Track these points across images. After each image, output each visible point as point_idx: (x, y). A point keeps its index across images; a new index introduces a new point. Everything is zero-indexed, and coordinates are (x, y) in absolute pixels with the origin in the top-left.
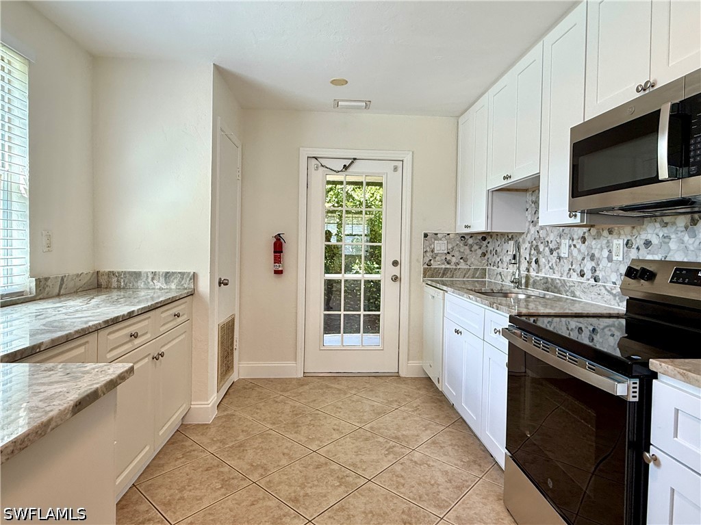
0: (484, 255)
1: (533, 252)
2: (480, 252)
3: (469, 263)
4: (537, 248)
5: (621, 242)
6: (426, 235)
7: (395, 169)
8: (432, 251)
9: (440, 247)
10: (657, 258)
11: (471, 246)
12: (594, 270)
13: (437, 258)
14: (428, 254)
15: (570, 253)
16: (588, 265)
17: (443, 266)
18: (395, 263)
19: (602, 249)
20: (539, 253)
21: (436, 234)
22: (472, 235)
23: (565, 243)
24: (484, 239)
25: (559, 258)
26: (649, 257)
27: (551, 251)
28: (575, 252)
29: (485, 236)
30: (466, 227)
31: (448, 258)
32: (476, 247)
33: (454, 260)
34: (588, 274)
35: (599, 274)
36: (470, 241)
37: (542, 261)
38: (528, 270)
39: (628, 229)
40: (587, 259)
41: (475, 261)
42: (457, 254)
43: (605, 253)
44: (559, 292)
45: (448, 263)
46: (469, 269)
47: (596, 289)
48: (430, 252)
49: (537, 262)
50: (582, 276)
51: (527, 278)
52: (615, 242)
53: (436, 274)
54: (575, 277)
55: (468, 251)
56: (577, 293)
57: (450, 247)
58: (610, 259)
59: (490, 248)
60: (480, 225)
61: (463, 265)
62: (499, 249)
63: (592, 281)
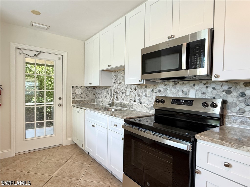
0: (94, 94)
3: (89, 98)
6: (73, 87)
10: (163, 95)
14: (74, 95)
15: (130, 94)
17: (80, 99)
18: (60, 99)
19: (143, 92)
20: (117, 94)
21: (77, 87)
23: (128, 90)
24: (94, 88)
25: (126, 96)
26: (160, 95)
27: (123, 93)
31: (81, 96)
33: (84, 97)
35: (142, 101)
36: (89, 89)
37: (119, 97)
38: (113, 100)
39: (152, 86)
40: (137, 96)
42: (85, 94)
44: (126, 107)
47: (141, 106)
50: (135, 102)
51: (113, 103)
52: (148, 90)
53: (77, 103)
54: (132, 102)
55: (89, 93)
56: (134, 108)
57: (82, 92)
58: (146, 96)
59: (96, 92)
60: (96, 83)
62: (100, 93)
63: (139, 103)
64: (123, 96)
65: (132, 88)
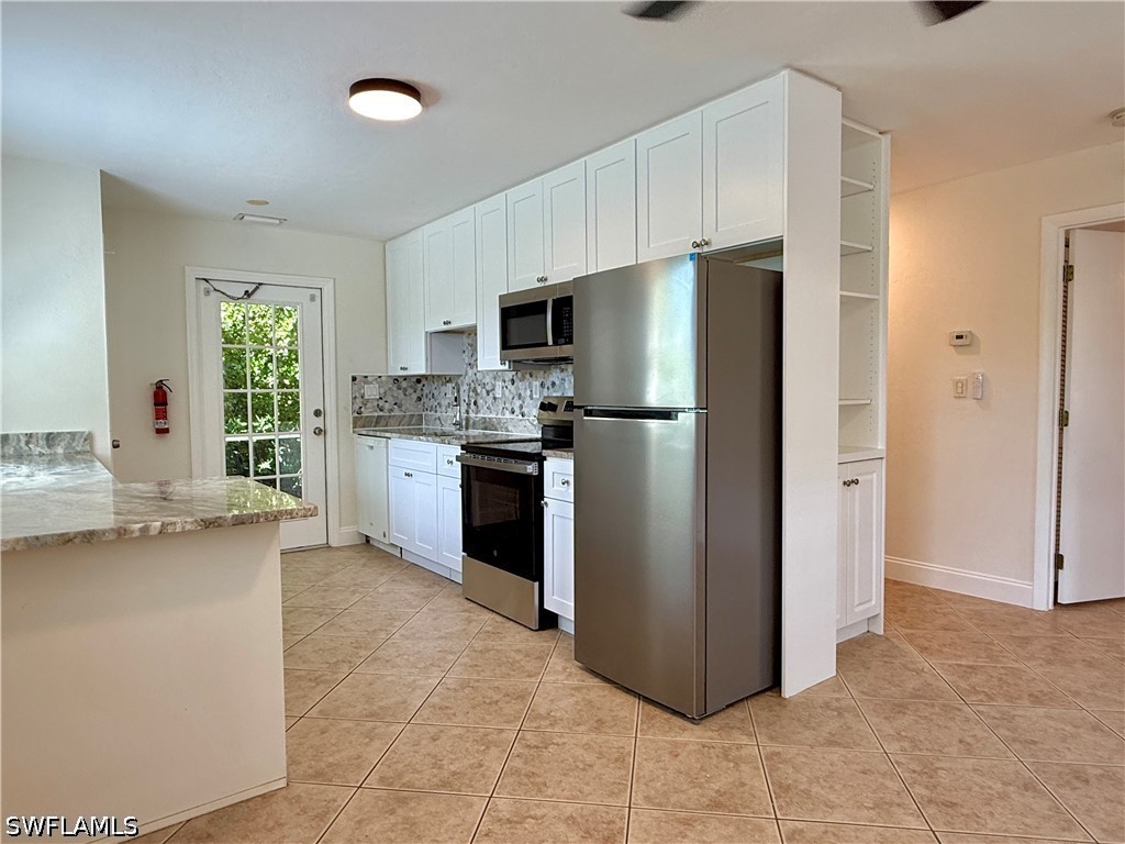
0: (419, 399)
1: (471, 393)
2: (415, 396)
3: (403, 409)
4: (475, 390)
5: (538, 383)
6: (354, 379)
7: (313, 298)
8: (362, 397)
9: (371, 392)
10: (559, 394)
11: (405, 390)
12: (521, 407)
13: (369, 405)
14: (357, 401)
15: (503, 394)
16: (518, 403)
17: (376, 414)
18: (317, 413)
19: (526, 389)
20: (477, 394)
21: (366, 377)
22: (405, 378)
23: (499, 384)
24: (419, 381)
25: (495, 398)
26: (555, 395)
27: (488, 393)
28: (507, 392)
29: (420, 379)
30: (402, 369)
31: (381, 405)
32: (410, 391)
33: (387, 406)
34: (517, 411)
35: (525, 410)
36: (404, 384)
37: (480, 402)
38: (467, 412)
39: (542, 373)
40: (516, 398)
41: (410, 406)
42: (390, 399)
43: (528, 393)
44: (496, 430)
45: (381, 410)
46: (404, 416)
47: (523, 422)
48: (359, 399)
49: (475, 403)
50: (513, 413)
51: (467, 419)
52: (534, 383)
53: (371, 421)
54: (508, 415)
55: (402, 395)
56: (510, 428)
57: (382, 392)
58: (532, 398)
59: (426, 391)
60: (419, 367)
61: (397, 412)
62: (436, 393)
63: (520, 417)
64: (490, 399)
65: (507, 379)
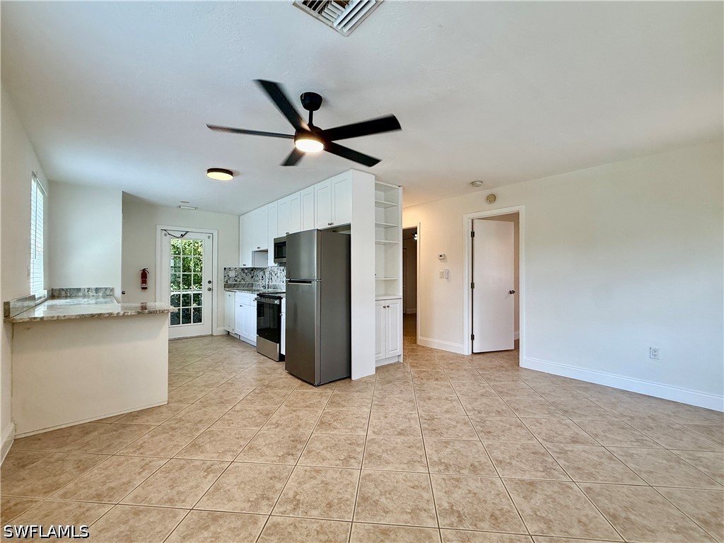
0: (252, 277)
2: (250, 276)
6: (225, 269)
7: (209, 237)
9: (232, 274)
11: (246, 273)
13: (231, 279)
18: (210, 282)
20: (272, 275)
22: (247, 269)
23: (278, 272)
24: (252, 270)
25: (277, 277)
27: (275, 275)
28: (281, 275)
29: (253, 269)
30: (244, 265)
32: (248, 274)
33: (239, 280)
36: (246, 271)
38: (268, 282)
41: (248, 279)
42: (239, 277)
44: (277, 289)
45: (236, 281)
46: (246, 284)
48: (227, 276)
49: (271, 279)
50: (283, 282)
51: (268, 285)
53: (230, 286)
56: (282, 289)
60: (250, 265)
61: (243, 282)
